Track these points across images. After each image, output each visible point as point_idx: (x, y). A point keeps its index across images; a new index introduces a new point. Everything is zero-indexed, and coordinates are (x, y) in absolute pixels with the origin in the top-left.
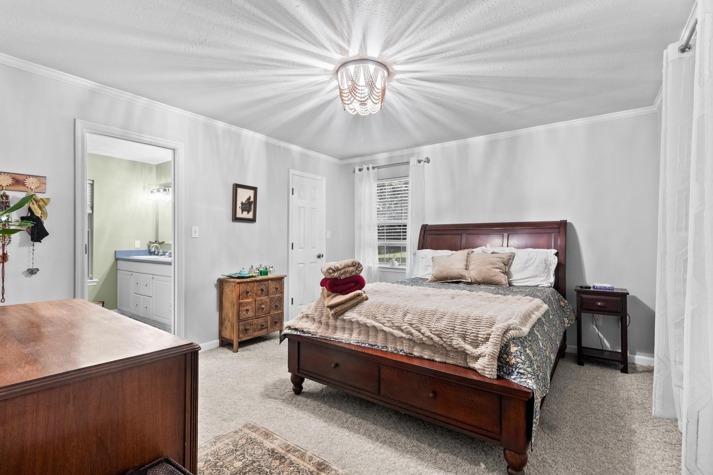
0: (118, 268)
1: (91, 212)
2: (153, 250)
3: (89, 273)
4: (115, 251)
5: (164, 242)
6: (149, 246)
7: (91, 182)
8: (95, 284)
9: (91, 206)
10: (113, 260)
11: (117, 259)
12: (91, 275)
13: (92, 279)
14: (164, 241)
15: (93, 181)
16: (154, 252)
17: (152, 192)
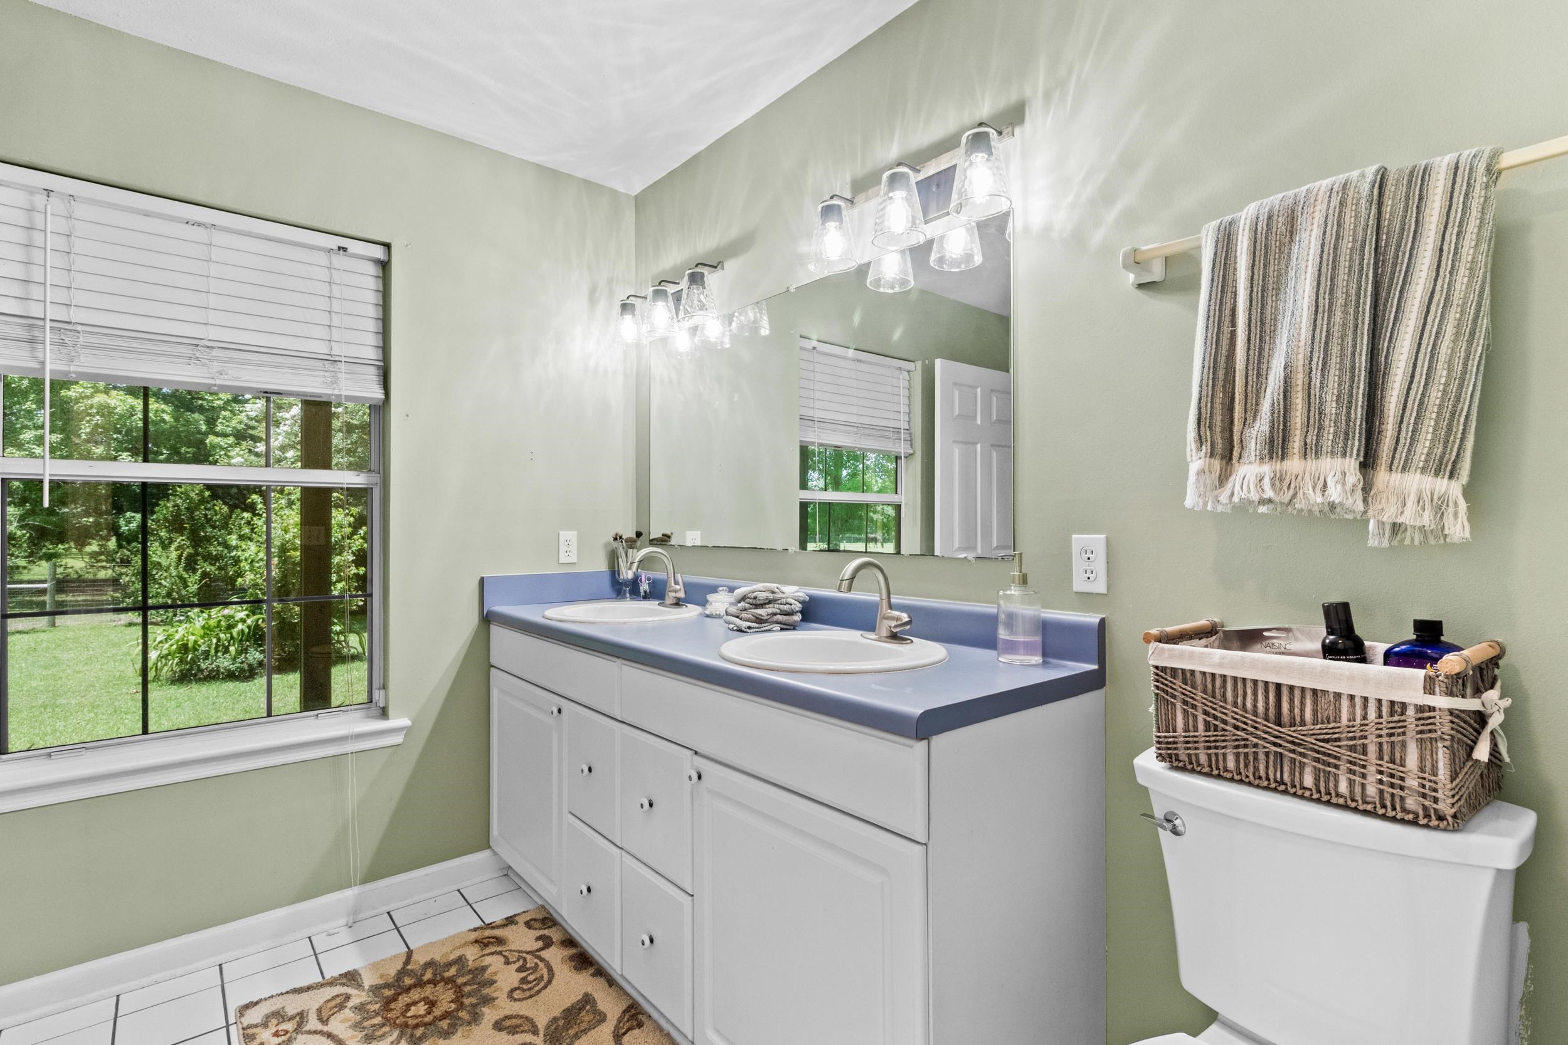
0: (493, 661)
1: (379, 395)
2: (627, 574)
3: (375, 685)
4: (482, 580)
5: (669, 537)
6: (613, 557)
7: (379, 252)
8: (398, 739)
9: (378, 367)
10: (472, 620)
11: (487, 619)
12: (382, 692)
13: (384, 713)
14: (669, 533)
15: (388, 246)
16: (635, 583)
17: (625, 307)
